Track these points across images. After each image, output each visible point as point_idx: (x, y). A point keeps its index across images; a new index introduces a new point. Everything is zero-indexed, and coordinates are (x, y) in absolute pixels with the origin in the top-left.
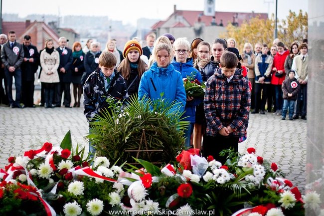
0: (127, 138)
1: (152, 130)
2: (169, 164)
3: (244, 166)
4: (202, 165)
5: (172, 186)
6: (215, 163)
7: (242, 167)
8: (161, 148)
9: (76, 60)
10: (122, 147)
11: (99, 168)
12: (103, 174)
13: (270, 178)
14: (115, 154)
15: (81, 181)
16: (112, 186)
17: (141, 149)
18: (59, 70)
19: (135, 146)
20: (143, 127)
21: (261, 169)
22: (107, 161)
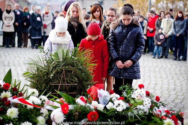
0: (52, 75)
1: (70, 70)
2: (81, 96)
3: (136, 98)
4: (106, 96)
5: (84, 113)
6: (115, 96)
7: (135, 99)
8: (76, 82)
9: (25, 18)
10: (48, 81)
11: (31, 97)
12: (33, 102)
13: (156, 108)
14: (43, 86)
15: (16, 108)
16: (40, 111)
17: (61, 83)
18: (14, 24)
19: (58, 81)
20: (64, 67)
21: (149, 101)
22: (37, 92)
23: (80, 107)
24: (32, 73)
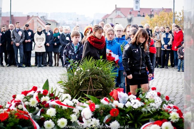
0: (81, 83)
1: (96, 78)
2: (105, 98)
4: (125, 97)
5: (107, 110)
6: (132, 96)
7: (148, 98)
9: (55, 38)
10: (78, 88)
11: (65, 100)
12: (67, 104)
13: (165, 105)
14: (75, 92)
15: (54, 108)
16: (73, 111)
17: (89, 89)
19: (86, 87)
20: (90, 76)
21: (159, 100)
22: (69, 96)
23: (104, 106)
24: (65, 82)
